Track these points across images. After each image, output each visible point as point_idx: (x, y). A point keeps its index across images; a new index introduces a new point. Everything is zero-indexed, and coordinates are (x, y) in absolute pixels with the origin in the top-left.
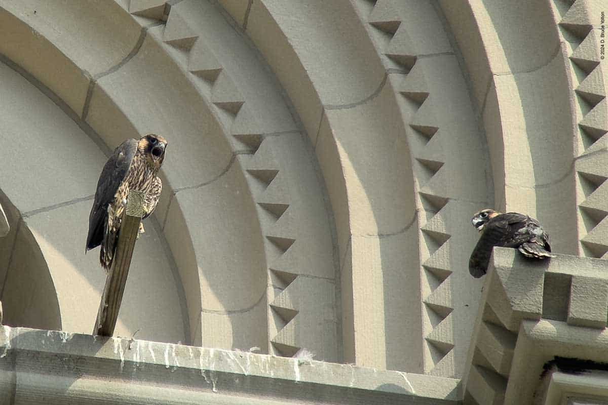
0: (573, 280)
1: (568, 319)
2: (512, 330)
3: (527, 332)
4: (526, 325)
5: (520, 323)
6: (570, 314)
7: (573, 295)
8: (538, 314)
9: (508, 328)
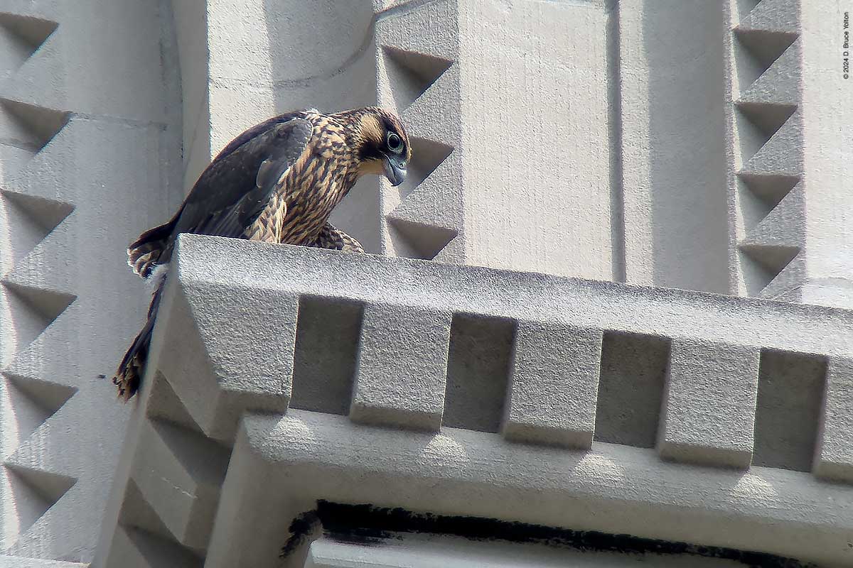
0: (367, 313)
1: (352, 409)
2: (217, 437)
3: (254, 442)
4: (252, 426)
5: (237, 421)
6: (358, 396)
7: (365, 351)
8: (281, 398)
9: (207, 433)
